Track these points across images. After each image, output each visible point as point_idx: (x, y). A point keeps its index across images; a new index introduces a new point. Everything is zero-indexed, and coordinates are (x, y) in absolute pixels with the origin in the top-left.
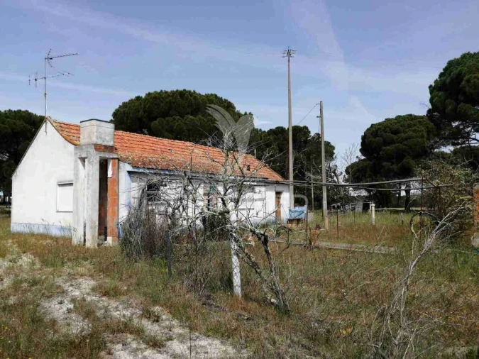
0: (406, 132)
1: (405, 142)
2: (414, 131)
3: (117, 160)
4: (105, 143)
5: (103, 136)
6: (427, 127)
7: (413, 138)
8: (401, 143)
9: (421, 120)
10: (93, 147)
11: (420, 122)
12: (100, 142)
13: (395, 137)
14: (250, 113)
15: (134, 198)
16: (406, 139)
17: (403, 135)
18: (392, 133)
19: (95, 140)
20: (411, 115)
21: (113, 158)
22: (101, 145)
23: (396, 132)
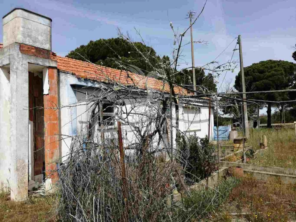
0: (270, 72)
1: (270, 79)
2: (275, 70)
3: (55, 71)
4: (38, 45)
5: (33, 34)
6: (284, 68)
7: (275, 75)
8: (267, 79)
9: (279, 63)
10: (17, 48)
11: (278, 65)
12: (28, 42)
13: (262, 75)
14: (167, 57)
15: (82, 122)
16: (270, 76)
17: (267, 74)
18: (259, 73)
19: (20, 38)
20: (271, 61)
21: (50, 67)
22: (30, 47)
23: (262, 72)
